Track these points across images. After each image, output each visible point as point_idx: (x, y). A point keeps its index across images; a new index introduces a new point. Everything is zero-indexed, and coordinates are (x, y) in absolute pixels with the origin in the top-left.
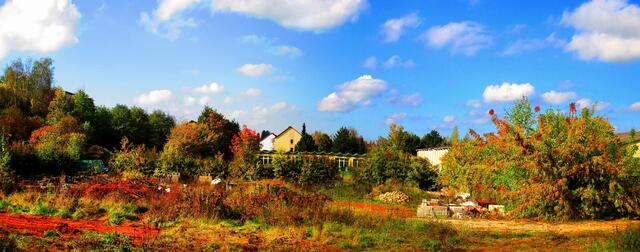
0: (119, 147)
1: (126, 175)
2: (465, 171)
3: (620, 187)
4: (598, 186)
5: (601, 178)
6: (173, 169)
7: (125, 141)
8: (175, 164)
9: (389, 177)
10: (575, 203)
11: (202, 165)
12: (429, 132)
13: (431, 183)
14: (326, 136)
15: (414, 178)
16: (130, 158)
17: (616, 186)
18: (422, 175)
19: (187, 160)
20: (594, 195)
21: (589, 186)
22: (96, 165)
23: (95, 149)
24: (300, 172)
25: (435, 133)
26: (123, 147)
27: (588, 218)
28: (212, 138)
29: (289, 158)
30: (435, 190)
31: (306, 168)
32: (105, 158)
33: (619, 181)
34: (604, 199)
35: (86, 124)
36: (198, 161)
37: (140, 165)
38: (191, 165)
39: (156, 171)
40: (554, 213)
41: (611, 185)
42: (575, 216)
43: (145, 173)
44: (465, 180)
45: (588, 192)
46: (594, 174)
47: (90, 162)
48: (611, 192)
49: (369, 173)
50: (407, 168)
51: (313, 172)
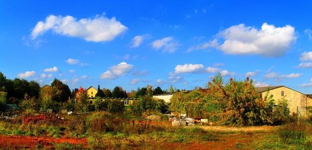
0: (23, 98)
1: (28, 111)
2: (184, 105)
3: (265, 112)
4: (255, 111)
5: (257, 108)
6: (49, 108)
7: (26, 95)
8: (50, 105)
9: (148, 108)
10: (245, 118)
11: (62, 105)
12: (156, 88)
13: (166, 110)
14: (108, 90)
15: (159, 108)
16: (29, 103)
17: (263, 112)
18: (162, 107)
19: (55, 104)
20: (254, 115)
21: (252, 112)
22: (14, 106)
23: (12, 99)
24: (107, 107)
25: (159, 88)
26: (25, 98)
27: (251, 125)
28: (59, 93)
29: (102, 101)
30: (168, 113)
31: (110, 106)
32: (17, 103)
33: (265, 109)
34: (258, 117)
35: (3, 87)
36: (60, 104)
37: (34, 106)
38: (57, 106)
39: (41, 109)
40: (236, 123)
41: (261, 111)
42: (246, 124)
43: (36, 110)
44: (184, 109)
45: (251, 114)
46: (254, 107)
47: (11, 105)
48: (261, 114)
49: (139, 107)
50: (156, 104)
51: (113, 107)
